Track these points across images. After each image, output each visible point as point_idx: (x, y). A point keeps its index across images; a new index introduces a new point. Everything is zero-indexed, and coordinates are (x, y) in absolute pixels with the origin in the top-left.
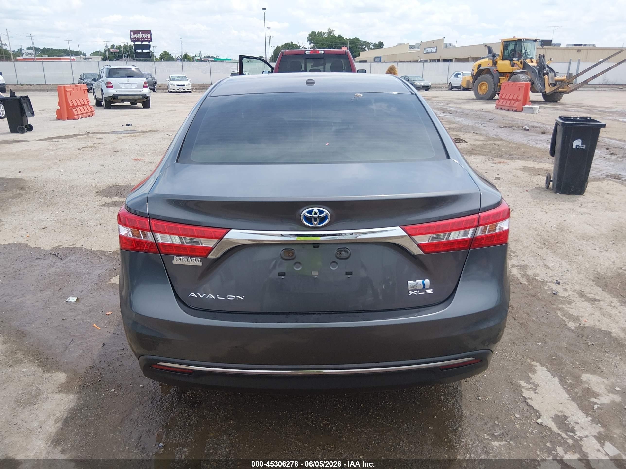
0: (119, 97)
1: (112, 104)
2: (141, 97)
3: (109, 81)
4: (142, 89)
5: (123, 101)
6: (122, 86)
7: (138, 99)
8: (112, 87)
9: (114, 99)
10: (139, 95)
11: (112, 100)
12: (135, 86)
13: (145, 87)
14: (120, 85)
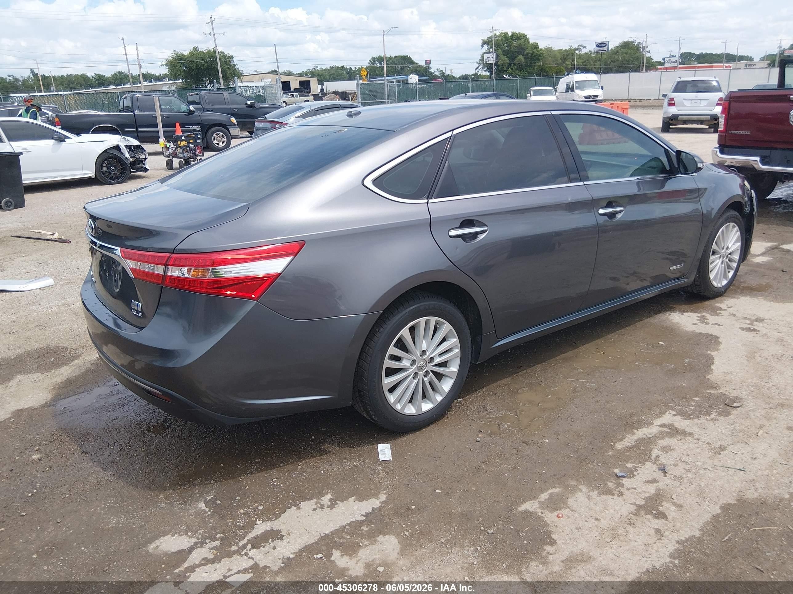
0: (680, 117)
1: (671, 127)
2: (709, 117)
3: (672, 97)
4: (713, 107)
5: (685, 122)
6: (687, 103)
7: (705, 121)
8: (674, 105)
9: (672, 120)
10: (707, 115)
11: (670, 122)
12: (704, 103)
13: (718, 104)
14: (684, 101)
